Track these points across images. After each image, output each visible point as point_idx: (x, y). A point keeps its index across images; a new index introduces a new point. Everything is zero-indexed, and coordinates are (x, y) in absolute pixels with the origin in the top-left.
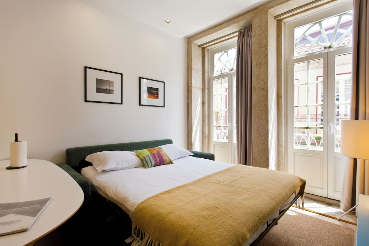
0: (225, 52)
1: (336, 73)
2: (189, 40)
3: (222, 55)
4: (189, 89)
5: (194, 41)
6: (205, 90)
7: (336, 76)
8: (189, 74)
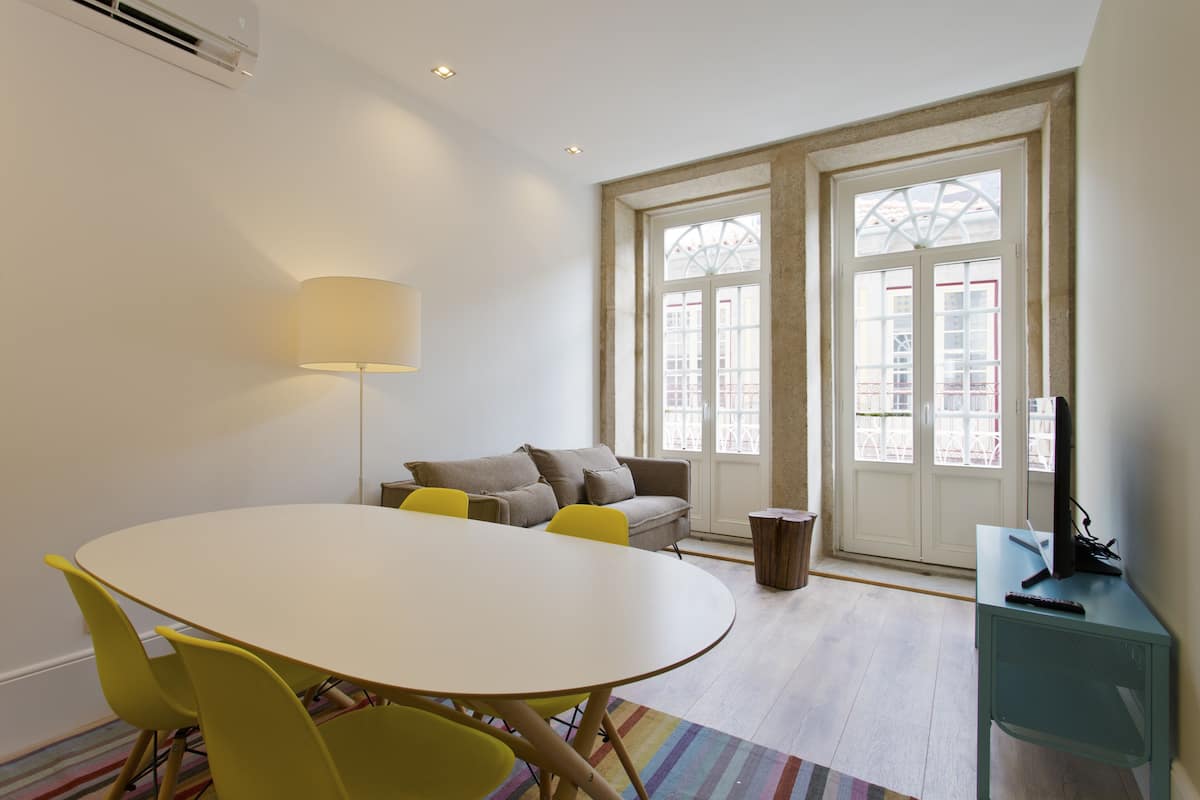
0: (693, 227)
1: (935, 283)
2: (608, 192)
3: (686, 233)
4: (606, 316)
5: (621, 194)
6: (642, 319)
7: (936, 289)
8: (605, 275)
